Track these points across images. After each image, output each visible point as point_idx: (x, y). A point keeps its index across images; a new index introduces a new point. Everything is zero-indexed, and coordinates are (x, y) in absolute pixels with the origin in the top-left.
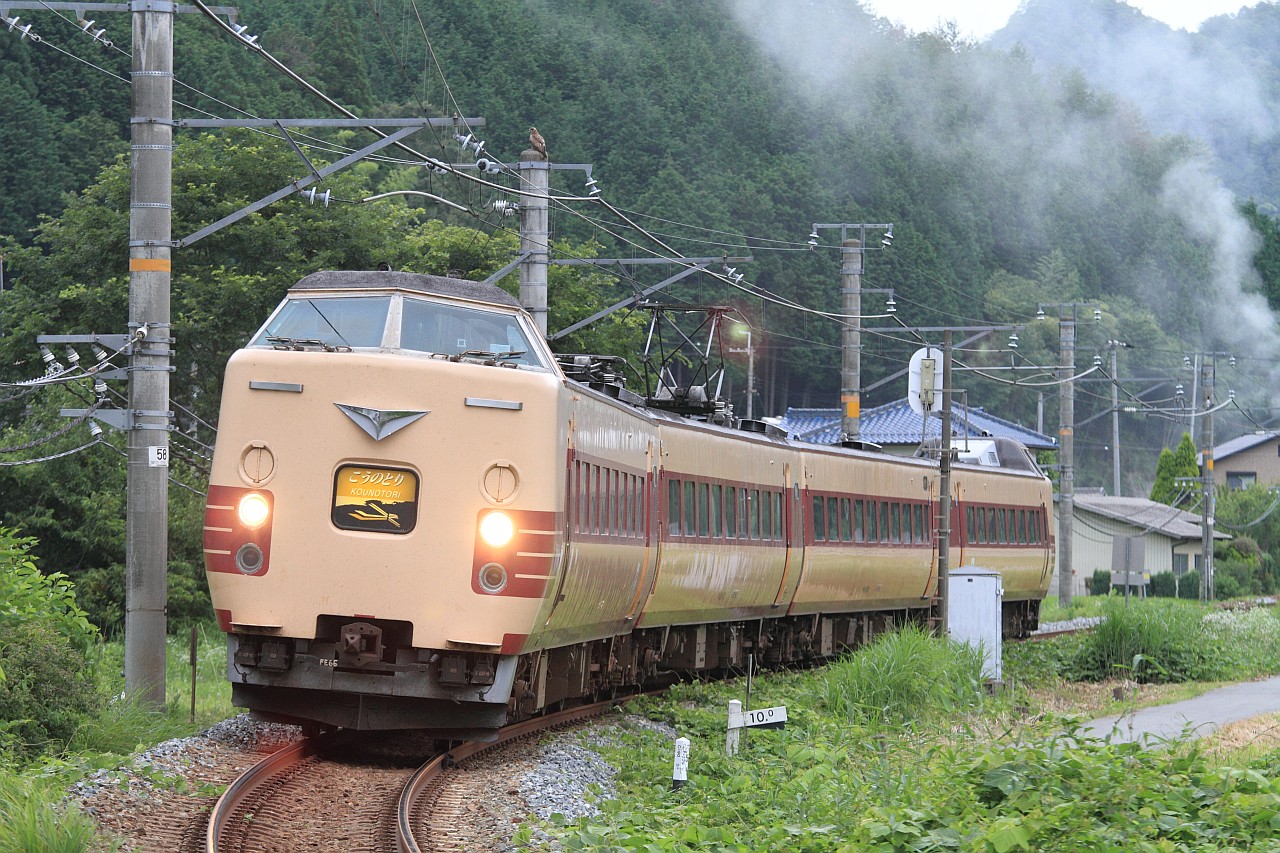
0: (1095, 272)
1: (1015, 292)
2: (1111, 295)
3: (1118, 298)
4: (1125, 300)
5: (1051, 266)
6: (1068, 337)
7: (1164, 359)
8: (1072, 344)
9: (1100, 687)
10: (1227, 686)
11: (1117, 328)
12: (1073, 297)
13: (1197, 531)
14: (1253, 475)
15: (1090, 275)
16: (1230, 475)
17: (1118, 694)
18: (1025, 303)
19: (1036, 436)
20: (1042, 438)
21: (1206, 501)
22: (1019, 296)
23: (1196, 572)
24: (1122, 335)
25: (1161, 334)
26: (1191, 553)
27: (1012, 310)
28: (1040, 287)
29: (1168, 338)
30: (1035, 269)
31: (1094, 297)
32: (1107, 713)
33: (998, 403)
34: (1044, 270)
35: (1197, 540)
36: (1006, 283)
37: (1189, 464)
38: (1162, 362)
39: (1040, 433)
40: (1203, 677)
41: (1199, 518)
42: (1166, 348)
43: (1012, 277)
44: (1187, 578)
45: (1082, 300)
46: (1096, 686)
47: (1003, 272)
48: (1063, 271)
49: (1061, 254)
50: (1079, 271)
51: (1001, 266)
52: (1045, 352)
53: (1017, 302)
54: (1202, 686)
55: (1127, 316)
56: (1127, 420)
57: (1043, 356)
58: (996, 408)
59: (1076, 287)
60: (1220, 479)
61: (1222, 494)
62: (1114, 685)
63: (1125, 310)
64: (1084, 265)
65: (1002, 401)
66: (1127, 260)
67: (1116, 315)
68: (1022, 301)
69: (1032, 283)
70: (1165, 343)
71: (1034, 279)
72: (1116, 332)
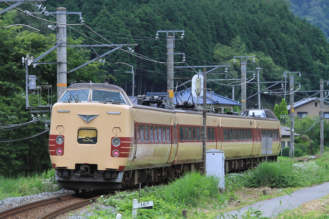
0: (251, 43)
1: (224, 51)
2: (256, 51)
3: (259, 52)
4: (261, 53)
5: (236, 42)
6: (244, 68)
7: (275, 73)
8: (245, 70)
9: (258, 189)
10: (302, 189)
11: (258, 63)
12: (244, 52)
13: (288, 133)
14: (306, 113)
15: (249, 45)
16: (298, 113)
17: (264, 192)
18: (227, 55)
19: (232, 101)
20: (234, 102)
21: (292, 123)
22: (225, 52)
23: (288, 147)
24: (260, 65)
25: (274, 64)
26: (286, 140)
27: (223, 57)
28: (232, 49)
29: (277, 66)
30: (231, 43)
31: (251, 52)
32: (261, 200)
33: (218, 89)
34: (234, 43)
35: (288, 136)
36: (221, 48)
37: (285, 110)
38: (274, 74)
39: (233, 99)
40: (293, 186)
41: (289, 129)
42: (275, 70)
43: (223, 46)
44: (285, 149)
45: (247, 53)
46: (256, 189)
47: (220, 44)
48: (240, 43)
49: (239, 37)
50: (246, 43)
51: (219, 42)
52: (234, 71)
53: (224, 54)
54: (293, 189)
55: (262, 59)
56: (262, 95)
57: (233, 72)
58: (218, 91)
59: (244, 49)
60: (296, 115)
61: (296, 120)
62: (263, 189)
63: (262, 57)
64: (247, 41)
65: (219, 88)
66: (262, 39)
67: (258, 58)
68: (226, 54)
69: (230, 47)
70: (275, 68)
71: (230, 46)
72: (258, 64)
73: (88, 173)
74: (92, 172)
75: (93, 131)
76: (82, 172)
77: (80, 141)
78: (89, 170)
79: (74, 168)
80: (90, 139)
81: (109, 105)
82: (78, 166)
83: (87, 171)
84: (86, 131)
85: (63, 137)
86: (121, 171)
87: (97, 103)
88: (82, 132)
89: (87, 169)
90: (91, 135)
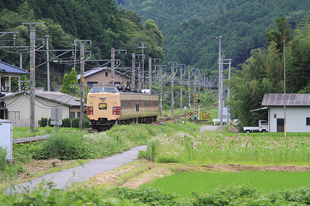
0: (39, 10)
1: (11, 17)
2: (45, 18)
3: (48, 19)
4: (50, 20)
5: (23, 7)
6: (33, 35)
7: (64, 41)
8: (34, 38)
9: (47, 161)
10: (92, 161)
11: (47, 30)
12: (32, 19)
13: (79, 104)
14: (97, 83)
16: (88, 83)
17: (54, 164)
18: (14, 21)
19: (20, 69)
20: (23, 70)
21: (82, 93)
23: (78, 118)
24: (49, 33)
25: (63, 32)
26: (76, 111)
27: (10, 23)
28: (19, 15)
29: (66, 34)
30: (18, 8)
31: (39, 19)
32: (51, 172)
33: (4, 57)
34: (21, 9)
35: (78, 107)
36: (7, 14)
37: (75, 79)
40: (84, 158)
41: (79, 99)
42: (65, 37)
43: (9, 11)
44: (75, 120)
45: (35, 20)
46: (45, 161)
47: (6, 9)
48: (28, 9)
49: (27, 3)
50: (34, 9)
52: (22, 38)
53: (11, 21)
54: (83, 161)
55: (51, 26)
56: (52, 64)
57: (21, 40)
59: (33, 15)
60: (86, 85)
61: (86, 90)
62: (52, 161)
63: (50, 24)
64: (36, 7)
65: (6, 56)
66: (51, 6)
67: (47, 25)
69: (17, 13)
72: (47, 32)
73: (104, 121)
74: (105, 121)
75: (105, 104)
76: (101, 121)
77: (100, 109)
78: (104, 120)
79: (97, 120)
80: (104, 107)
81: (111, 93)
82: (99, 119)
83: (103, 121)
84: (102, 105)
85: (92, 107)
86: (117, 121)
87: (106, 93)
88: (100, 105)
89: (103, 120)
90: (104, 106)
